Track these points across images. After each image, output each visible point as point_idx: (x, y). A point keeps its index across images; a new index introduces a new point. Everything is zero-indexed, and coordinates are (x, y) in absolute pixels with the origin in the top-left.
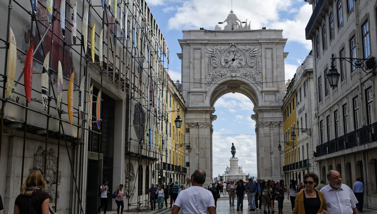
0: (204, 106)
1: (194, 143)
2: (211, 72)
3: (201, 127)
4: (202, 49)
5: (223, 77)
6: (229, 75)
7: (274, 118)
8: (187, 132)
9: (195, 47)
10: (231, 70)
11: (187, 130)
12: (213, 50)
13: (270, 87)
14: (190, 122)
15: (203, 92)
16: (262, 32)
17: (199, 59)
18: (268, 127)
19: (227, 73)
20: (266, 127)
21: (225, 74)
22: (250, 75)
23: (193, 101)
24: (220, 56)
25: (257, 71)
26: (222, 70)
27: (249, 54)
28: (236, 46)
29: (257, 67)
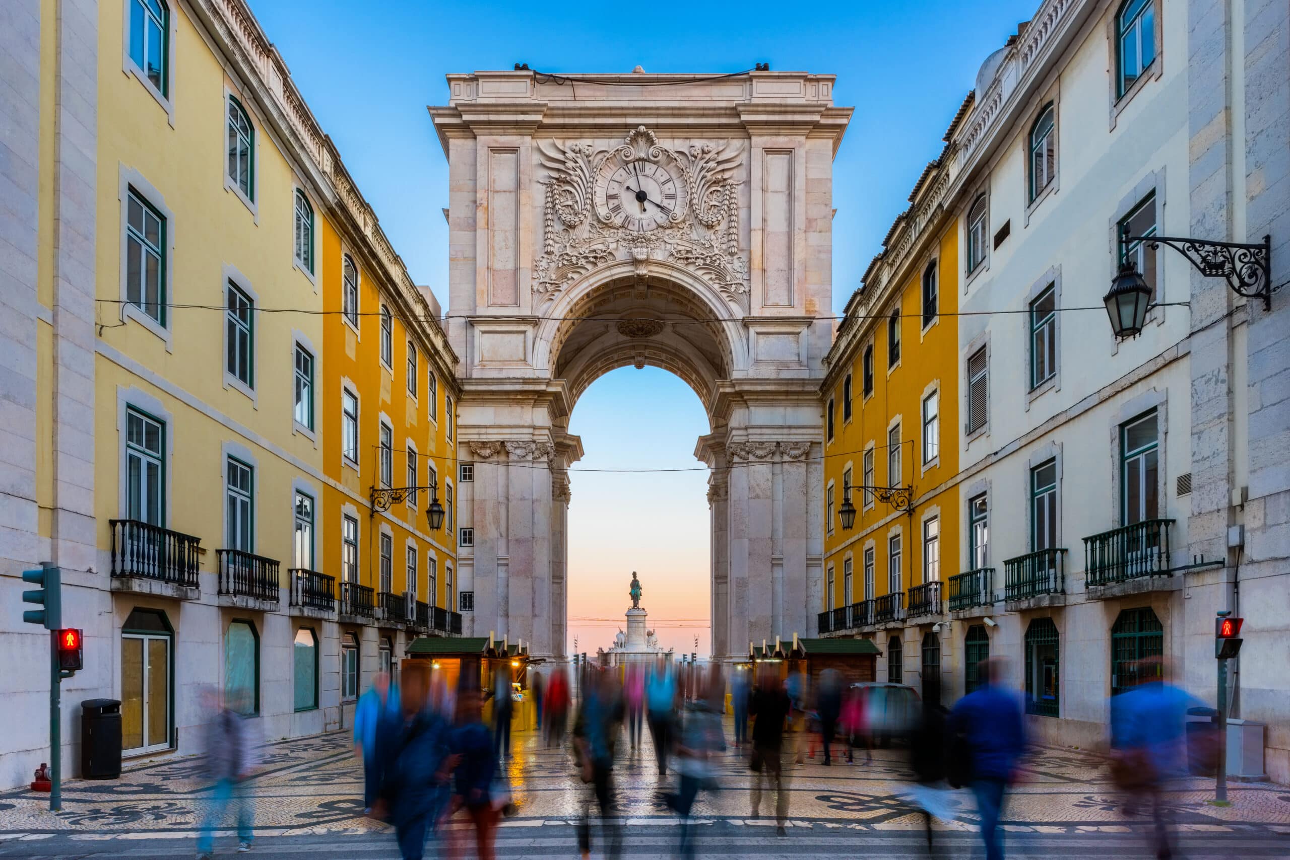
0: (529, 374)
1: (489, 518)
2: (557, 246)
3: (516, 458)
4: (522, 150)
5: (601, 265)
6: (621, 254)
7: (790, 427)
8: (465, 477)
9: (496, 142)
10: (630, 237)
11: (465, 470)
12: (564, 153)
13: (776, 306)
14: (475, 438)
15: (526, 323)
16: (754, 81)
17: (510, 192)
18: (767, 462)
19: (617, 249)
20: (758, 462)
21: (610, 253)
22: (705, 260)
23: (486, 358)
24: (591, 180)
25: (729, 241)
26: (596, 236)
27: (701, 171)
28: (654, 139)
29: (730, 228)
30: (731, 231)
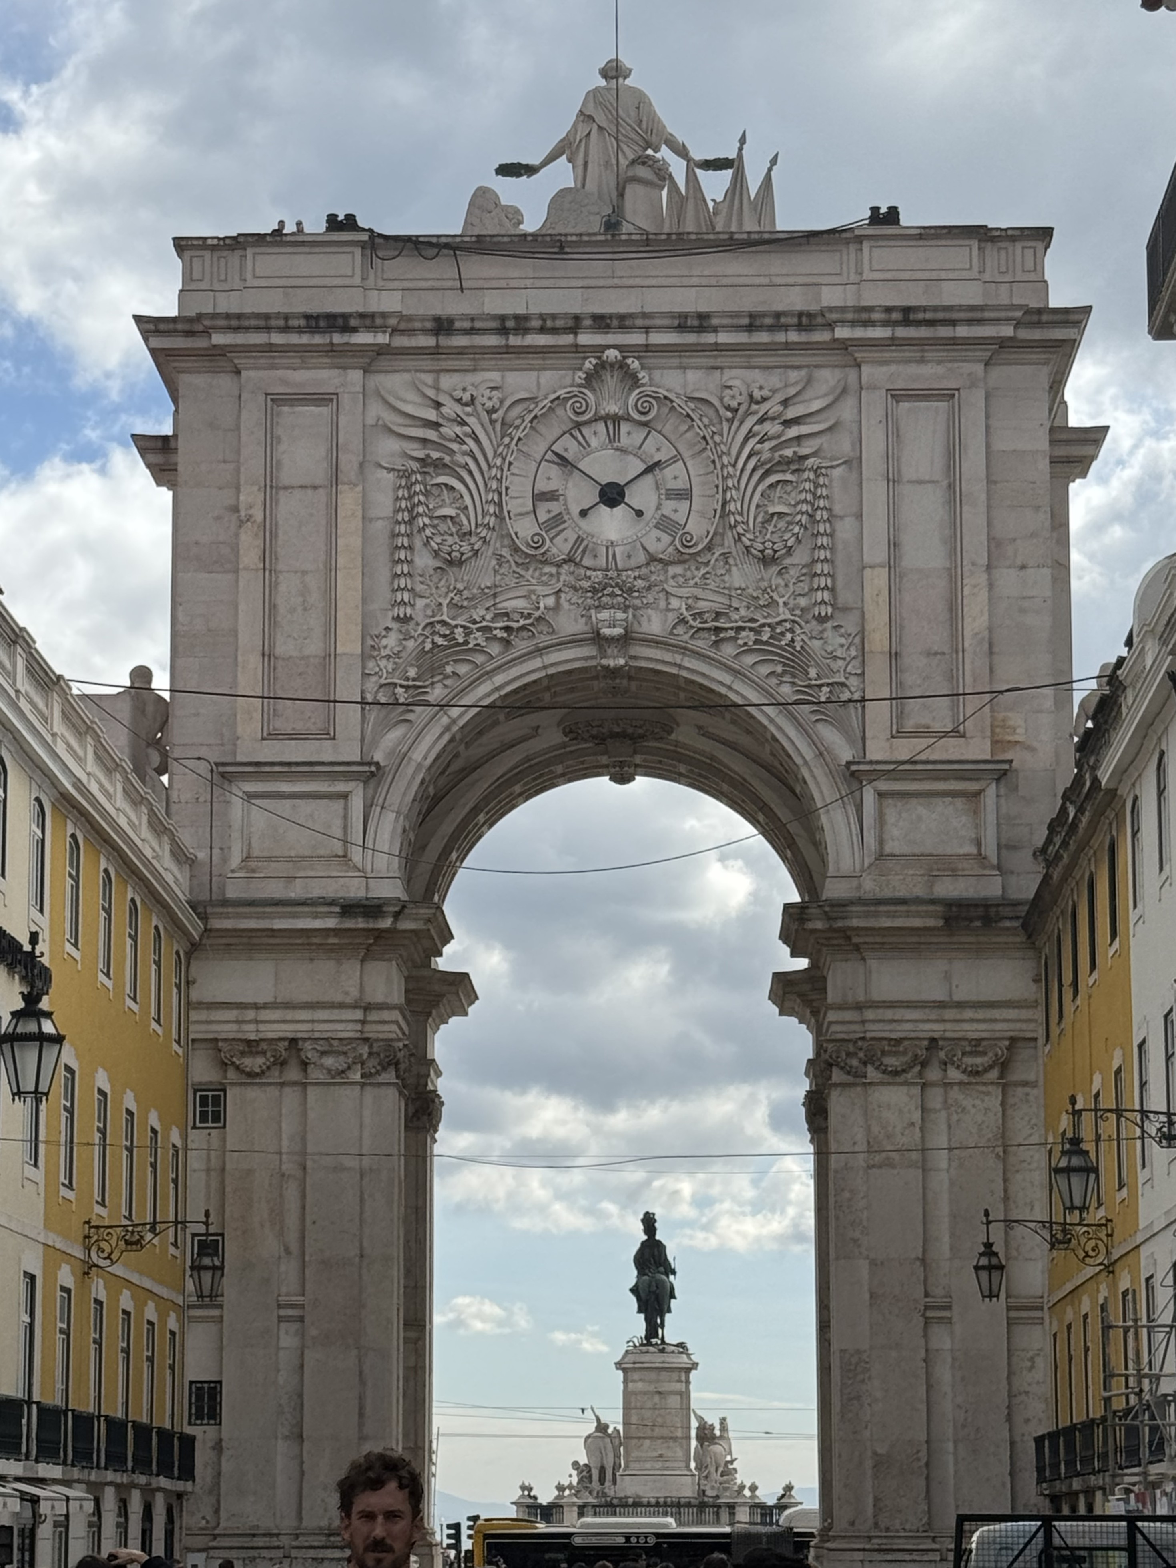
0: (355, 890)
1: (261, 1212)
2: (420, 603)
3: (322, 1077)
4: (344, 397)
5: (521, 645)
6: (569, 623)
7: (960, 1005)
8: (204, 1118)
9: (284, 382)
10: (586, 584)
11: (204, 1100)
12: (438, 405)
13: (925, 733)
14: (230, 1031)
15: (348, 776)
16: (866, 245)
17: (315, 488)
18: (906, 1083)
19: (557, 607)
20: (889, 1084)
21: (539, 619)
22: (757, 631)
23: (255, 853)
24: (498, 462)
25: (812, 590)
26: (511, 581)
27: (746, 439)
28: (640, 376)
29: (814, 562)
30: (818, 569)
